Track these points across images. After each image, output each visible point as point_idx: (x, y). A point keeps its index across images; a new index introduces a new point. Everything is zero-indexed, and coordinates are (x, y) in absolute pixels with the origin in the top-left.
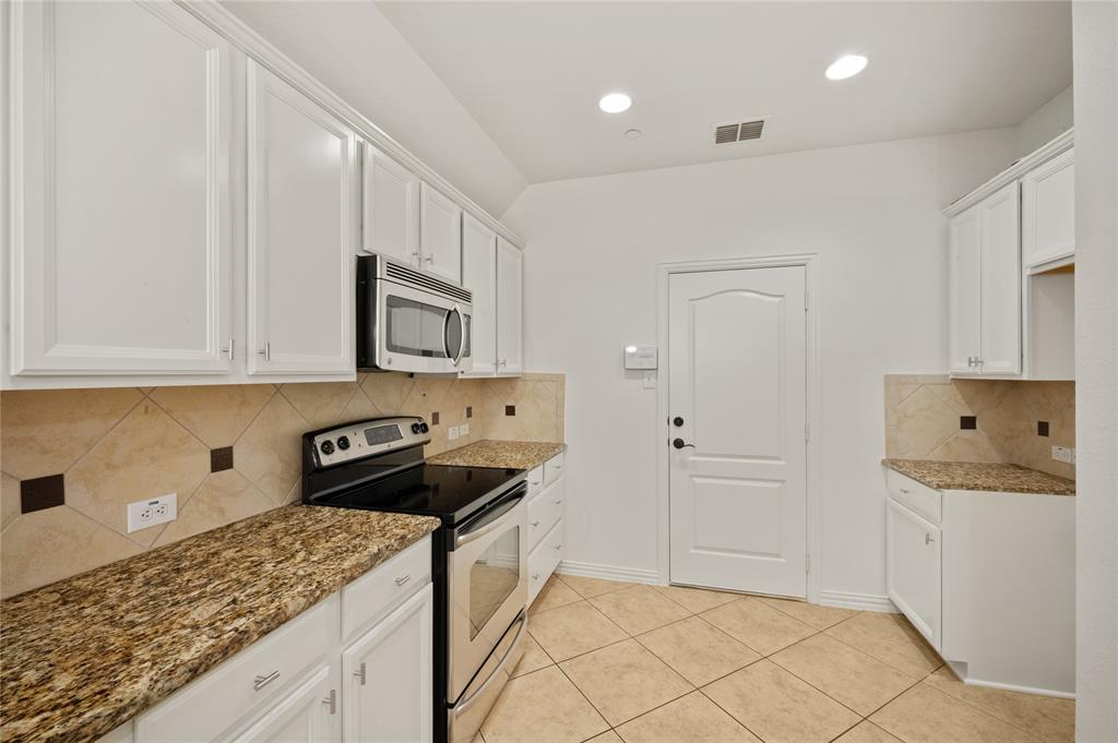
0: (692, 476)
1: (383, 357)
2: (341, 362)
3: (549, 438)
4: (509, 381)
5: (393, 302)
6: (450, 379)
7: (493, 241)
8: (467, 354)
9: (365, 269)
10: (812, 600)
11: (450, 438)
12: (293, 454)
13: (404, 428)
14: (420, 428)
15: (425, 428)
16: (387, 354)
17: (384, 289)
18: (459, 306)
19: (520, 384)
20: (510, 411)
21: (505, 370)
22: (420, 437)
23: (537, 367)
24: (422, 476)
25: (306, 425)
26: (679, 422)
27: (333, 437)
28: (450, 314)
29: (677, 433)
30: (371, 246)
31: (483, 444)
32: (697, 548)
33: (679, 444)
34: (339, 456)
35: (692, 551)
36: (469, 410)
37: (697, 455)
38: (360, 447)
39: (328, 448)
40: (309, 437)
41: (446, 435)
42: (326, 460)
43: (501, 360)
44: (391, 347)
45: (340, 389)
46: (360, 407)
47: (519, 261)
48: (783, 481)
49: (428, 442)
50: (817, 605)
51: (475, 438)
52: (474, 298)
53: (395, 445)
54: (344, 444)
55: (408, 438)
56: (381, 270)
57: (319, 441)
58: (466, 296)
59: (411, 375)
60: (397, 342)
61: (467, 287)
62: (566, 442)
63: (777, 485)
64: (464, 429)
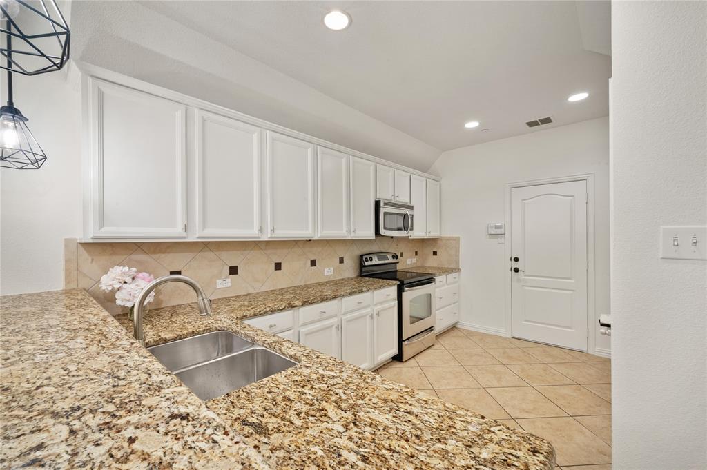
0: (523, 286)
1: (383, 232)
2: (370, 233)
3: (453, 266)
4: (434, 241)
5: (386, 214)
6: (406, 239)
7: (424, 182)
8: (412, 229)
9: (377, 204)
10: (590, 352)
11: (408, 263)
12: (357, 261)
13: (390, 257)
14: (395, 257)
15: (397, 257)
16: (384, 231)
17: (383, 210)
18: (409, 212)
19: (439, 242)
20: (435, 253)
21: (430, 235)
22: (395, 260)
23: (447, 233)
24: (396, 274)
25: (360, 253)
26: (516, 260)
27: (368, 257)
28: (405, 216)
29: (515, 265)
30: (380, 196)
31: (423, 267)
32: (526, 321)
33: (516, 270)
34: (369, 263)
35: (524, 322)
36: (416, 252)
37: (525, 276)
38: (376, 261)
39: (367, 261)
40: (361, 256)
41: (406, 261)
42: (366, 264)
43: (428, 231)
44: (385, 228)
45: (369, 241)
46: (375, 249)
47: (438, 187)
48: (574, 291)
49: (398, 263)
50: (593, 355)
51: (419, 264)
52: (415, 208)
53: (386, 262)
54: (371, 259)
55: (391, 260)
56: (382, 205)
57: (364, 257)
58: (411, 208)
59: (392, 237)
60: (388, 226)
61: (412, 204)
62: (460, 268)
63: (571, 292)
64: (414, 260)
